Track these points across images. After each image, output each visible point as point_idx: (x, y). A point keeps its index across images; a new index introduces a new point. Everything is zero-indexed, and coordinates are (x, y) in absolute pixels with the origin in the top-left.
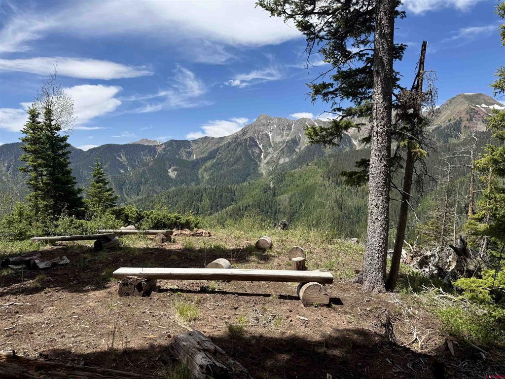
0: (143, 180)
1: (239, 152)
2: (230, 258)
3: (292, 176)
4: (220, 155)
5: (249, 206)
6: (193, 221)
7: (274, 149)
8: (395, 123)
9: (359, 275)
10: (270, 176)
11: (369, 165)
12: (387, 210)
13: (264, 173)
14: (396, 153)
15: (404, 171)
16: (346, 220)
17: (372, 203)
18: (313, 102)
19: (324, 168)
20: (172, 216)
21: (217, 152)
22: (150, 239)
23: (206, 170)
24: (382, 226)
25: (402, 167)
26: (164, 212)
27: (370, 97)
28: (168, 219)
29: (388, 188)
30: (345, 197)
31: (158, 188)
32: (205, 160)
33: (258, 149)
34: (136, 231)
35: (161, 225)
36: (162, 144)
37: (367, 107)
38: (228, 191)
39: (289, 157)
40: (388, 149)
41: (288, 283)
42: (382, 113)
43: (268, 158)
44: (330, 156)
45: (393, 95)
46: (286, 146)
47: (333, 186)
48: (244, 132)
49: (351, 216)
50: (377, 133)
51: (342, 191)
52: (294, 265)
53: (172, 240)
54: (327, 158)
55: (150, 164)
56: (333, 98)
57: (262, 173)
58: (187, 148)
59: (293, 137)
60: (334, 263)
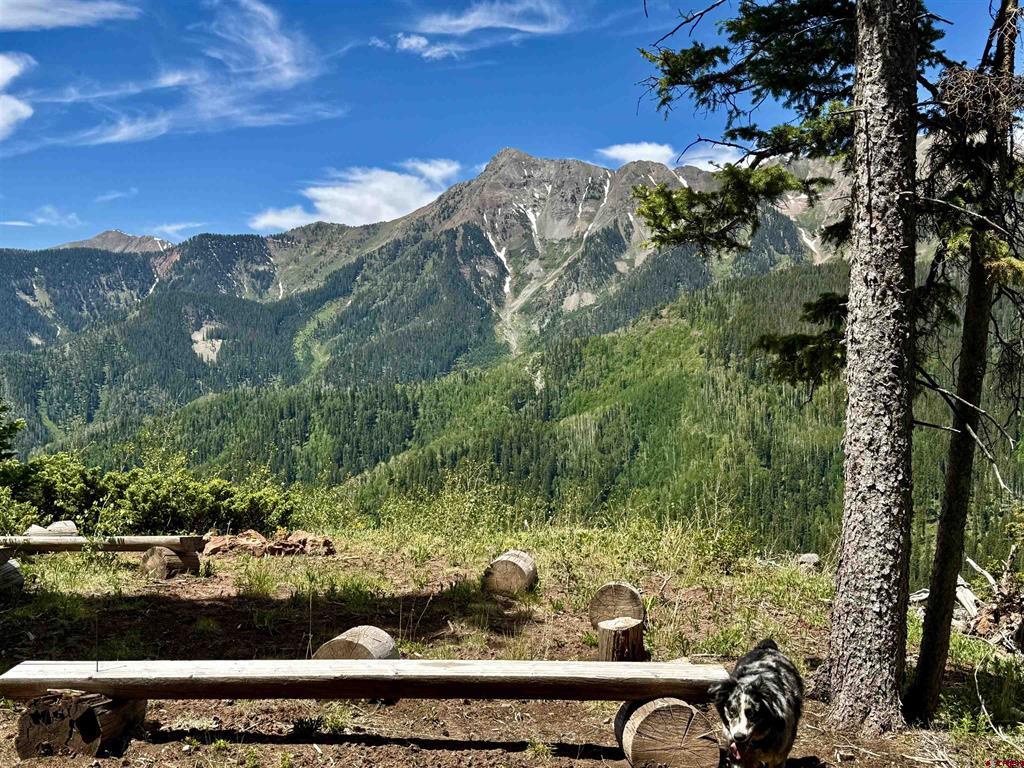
0: (106, 369)
1: (429, 273)
2: (396, 625)
3: (605, 350)
4: (367, 285)
5: (465, 452)
6: (276, 504)
7: (545, 263)
8: (931, 177)
9: (817, 672)
10: (532, 351)
11: (845, 311)
12: (904, 457)
13: (514, 344)
14: (933, 274)
15: (960, 330)
16: (784, 496)
17: (856, 436)
18: (664, 108)
19: (712, 325)
20: (204, 488)
21: (357, 274)
22: (127, 566)
23: (318, 335)
24: (889, 510)
25: (952, 318)
26: (177, 478)
27: (847, 93)
28: (187, 498)
29: (908, 387)
30: (778, 419)
31: (160, 396)
32: (316, 300)
33: (490, 263)
34: (82, 539)
35: (166, 517)
36: (171, 250)
37: (837, 122)
38: (394, 404)
39: (594, 291)
40: (907, 259)
41: (586, 703)
42: (884, 144)
43: (527, 293)
44: (730, 286)
45: (919, 84)
46: (584, 254)
47: (739, 384)
48: (446, 207)
49: (801, 482)
50: (869, 208)
51: (769, 402)
52: (606, 645)
53: (202, 567)
54: (720, 294)
55: (131, 316)
56: (727, 95)
57: (507, 343)
58: (254, 262)
59: (608, 222)
60: (737, 634)
